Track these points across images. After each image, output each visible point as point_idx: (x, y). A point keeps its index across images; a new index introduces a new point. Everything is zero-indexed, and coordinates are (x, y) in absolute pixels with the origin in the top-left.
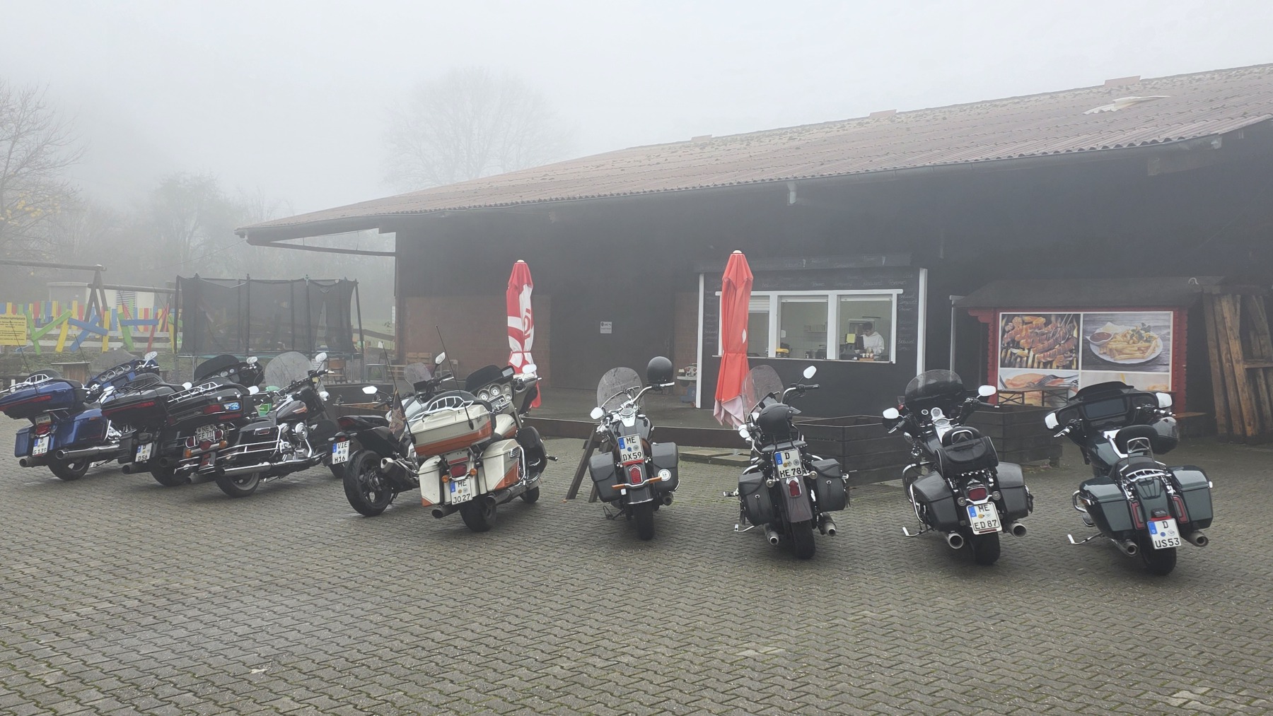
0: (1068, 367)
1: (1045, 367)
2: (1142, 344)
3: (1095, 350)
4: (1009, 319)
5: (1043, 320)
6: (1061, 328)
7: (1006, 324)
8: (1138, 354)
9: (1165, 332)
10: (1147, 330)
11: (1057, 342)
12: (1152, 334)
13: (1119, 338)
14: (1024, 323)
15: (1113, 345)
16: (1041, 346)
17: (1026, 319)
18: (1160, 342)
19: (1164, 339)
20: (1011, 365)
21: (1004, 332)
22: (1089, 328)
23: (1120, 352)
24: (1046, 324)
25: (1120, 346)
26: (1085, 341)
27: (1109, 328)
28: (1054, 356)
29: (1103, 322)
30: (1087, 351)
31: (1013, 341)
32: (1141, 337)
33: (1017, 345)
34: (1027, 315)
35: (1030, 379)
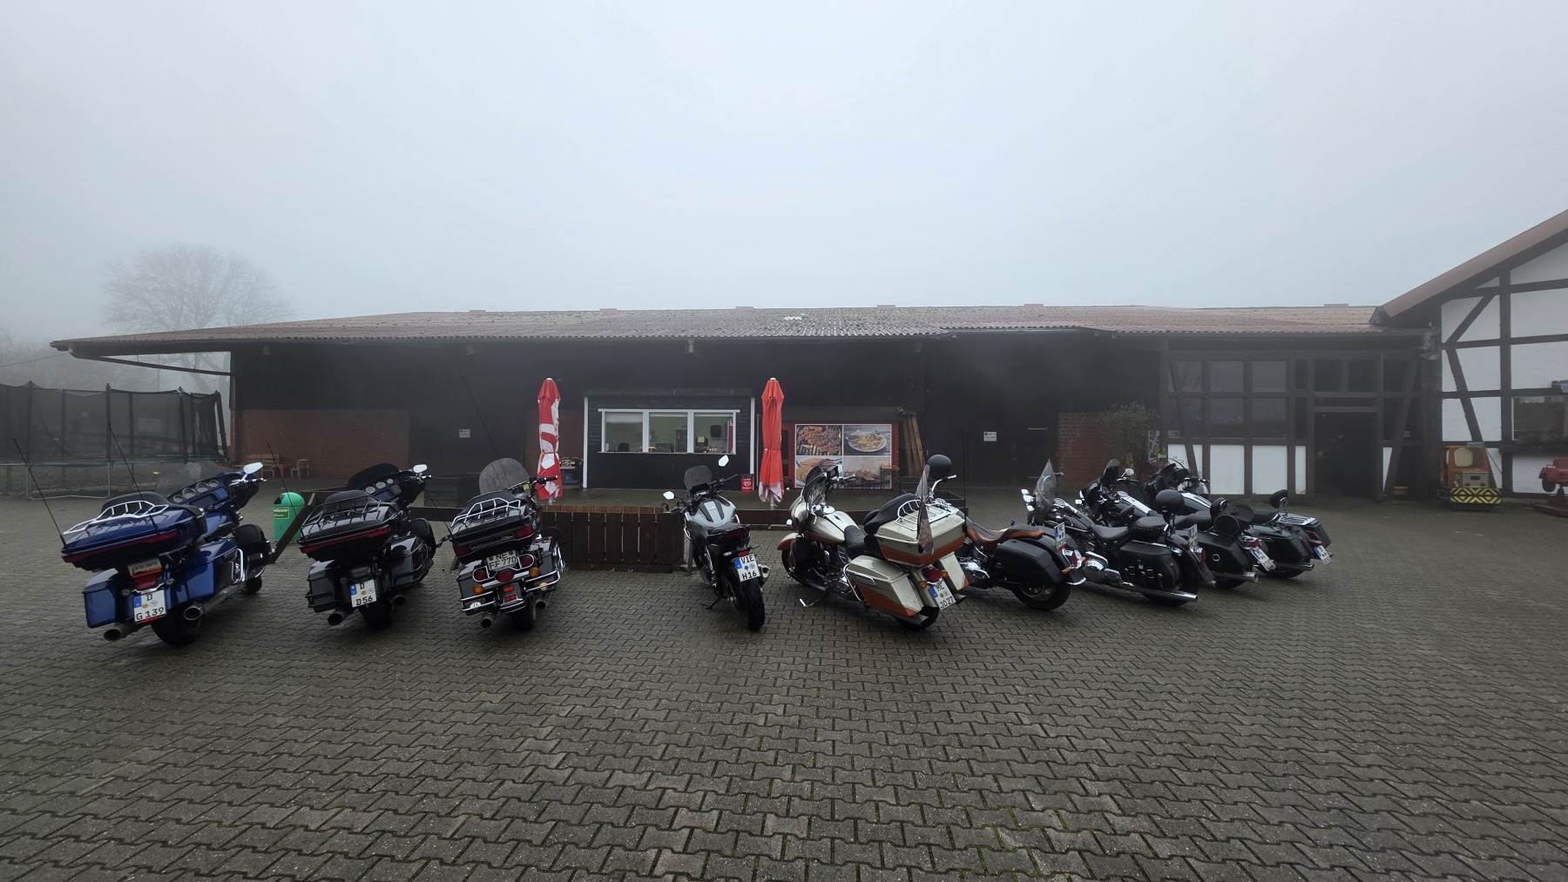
0: (836, 454)
1: (823, 454)
2: (876, 441)
3: (851, 445)
4: (801, 428)
5: (821, 429)
6: (831, 433)
7: (800, 430)
8: (874, 446)
9: (887, 435)
10: (878, 434)
11: (829, 440)
12: (880, 436)
13: (864, 438)
14: (810, 430)
15: (860, 442)
16: (820, 443)
17: (811, 428)
18: (885, 440)
19: (887, 438)
20: (803, 454)
21: (798, 435)
22: (847, 433)
23: (864, 446)
24: (823, 431)
25: (864, 442)
26: (845, 439)
27: (858, 433)
28: (828, 447)
29: (855, 430)
30: (846, 445)
31: (804, 440)
32: (875, 438)
33: (806, 443)
34: (812, 426)
35: (814, 462)
